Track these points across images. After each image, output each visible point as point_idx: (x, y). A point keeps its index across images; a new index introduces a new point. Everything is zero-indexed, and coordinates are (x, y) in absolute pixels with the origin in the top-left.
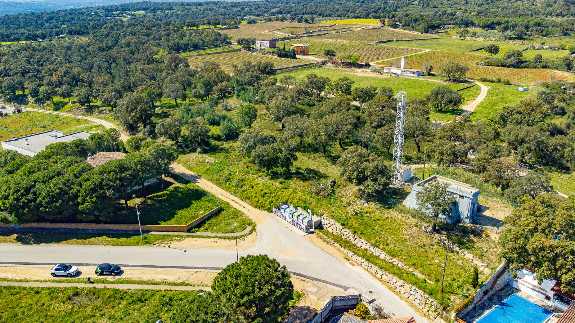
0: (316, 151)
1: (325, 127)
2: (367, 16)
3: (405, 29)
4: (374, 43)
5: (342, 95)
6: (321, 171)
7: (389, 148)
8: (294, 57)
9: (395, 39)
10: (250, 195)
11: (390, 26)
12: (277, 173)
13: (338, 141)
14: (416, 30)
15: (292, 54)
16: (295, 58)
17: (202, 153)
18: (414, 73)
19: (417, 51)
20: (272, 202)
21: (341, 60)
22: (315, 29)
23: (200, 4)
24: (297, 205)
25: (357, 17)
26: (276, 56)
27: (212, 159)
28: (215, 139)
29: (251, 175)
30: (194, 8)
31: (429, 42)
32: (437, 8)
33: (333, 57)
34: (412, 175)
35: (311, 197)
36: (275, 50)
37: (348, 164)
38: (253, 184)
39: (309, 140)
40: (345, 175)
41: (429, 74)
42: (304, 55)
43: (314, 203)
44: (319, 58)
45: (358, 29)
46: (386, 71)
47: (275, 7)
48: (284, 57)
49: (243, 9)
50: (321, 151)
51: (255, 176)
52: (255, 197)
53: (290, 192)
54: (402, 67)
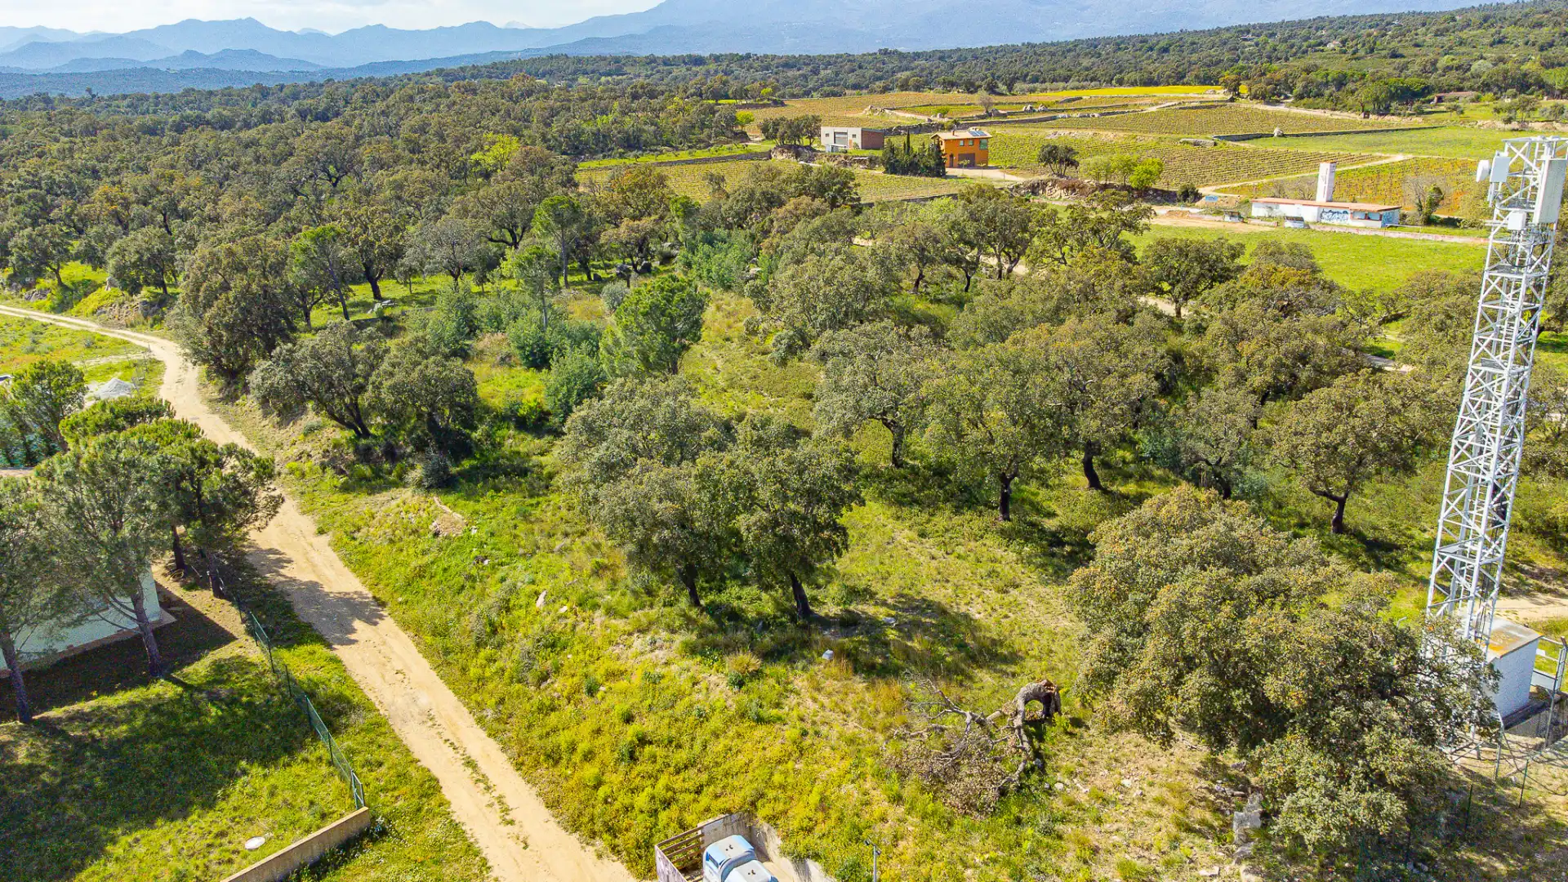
0: (966, 499)
1: (1007, 376)
2: (1179, 79)
3: (1307, 106)
4: (1207, 139)
5: (1103, 256)
6: (977, 612)
7: (1342, 503)
8: (938, 171)
9: (1276, 131)
10: (563, 739)
11: (1255, 97)
12: (735, 616)
13: (1078, 456)
14: (1344, 108)
15: (932, 163)
16: (943, 175)
17: (429, 489)
18: (1367, 218)
19: (1362, 159)
20: (667, 804)
21: (1098, 177)
22: (1014, 109)
23: (699, 61)
24: (805, 841)
25: (1150, 82)
26: (879, 171)
27: (457, 516)
28: (522, 424)
29: (599, 616)
30: (679, 71)
31: (1395, 137)
32: (1402, 56)
33: (1070, 171)
34: (1537, 681)
35: (897, 799)
36: (879, 153)
37: (1142, 606)
38: (598, 671)
39: (925, 444)
40: (1119, 683)
41: (1429, 221)
42: (971, 166)
43: (909, 848)
44: (1022, 175)
45: (1154, 109)
46: (1257, 211)
47: (907, 69)
48: (905, 173)
49: (815, 72)
50: (988, 505)
51: (619, 624)
52: (589, 756)
53: (776, 741)
54: (1321, 197)
